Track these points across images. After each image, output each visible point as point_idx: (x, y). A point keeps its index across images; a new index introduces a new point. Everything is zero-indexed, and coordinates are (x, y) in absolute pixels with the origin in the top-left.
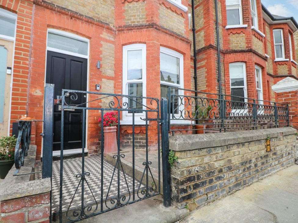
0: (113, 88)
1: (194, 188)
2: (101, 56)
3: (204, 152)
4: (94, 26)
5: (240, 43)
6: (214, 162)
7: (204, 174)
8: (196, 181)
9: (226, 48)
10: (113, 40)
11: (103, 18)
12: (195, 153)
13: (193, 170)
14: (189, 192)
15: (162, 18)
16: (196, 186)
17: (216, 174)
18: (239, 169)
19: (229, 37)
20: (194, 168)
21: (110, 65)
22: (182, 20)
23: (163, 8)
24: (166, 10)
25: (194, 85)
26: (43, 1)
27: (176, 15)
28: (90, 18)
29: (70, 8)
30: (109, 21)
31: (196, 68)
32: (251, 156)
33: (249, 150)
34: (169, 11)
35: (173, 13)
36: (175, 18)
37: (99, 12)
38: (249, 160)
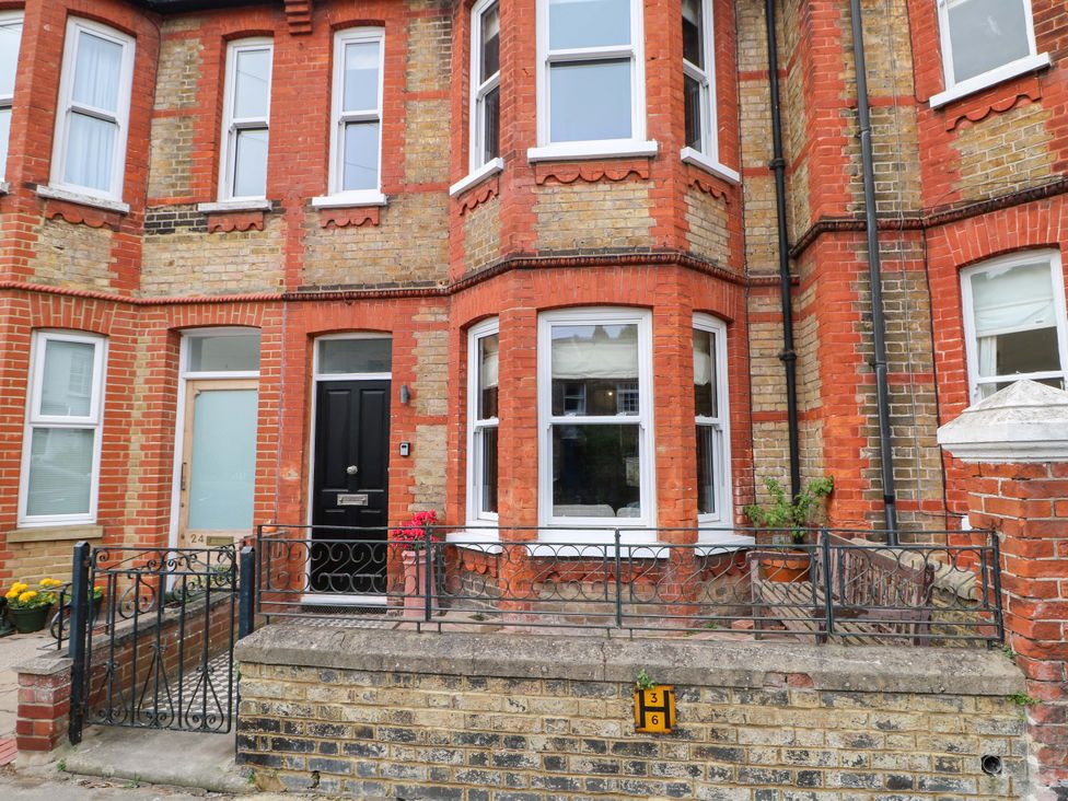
0: (445, 446)
1: (274, 747)
2: (415, 369)
3: (312, 674)
4: (397, 301)
5: (1016, 157)
6: (344, 707)
7: (308, 726)
8: (282, 732)
9: (935, 201)
10: (444, 318)
11: (419, 273)
12: (282, 672)
13: (275, 707)
14: (262, 750)
15: (546, 224)
16: (280, 745)
17: (346, 737)
18: (451, 750)
19: (951, 145)
20: (277, 703)
21: (436, 386)
22: (638, 194)
23: (550, 191)
24: (565, 193)
25: (785, 388)
26: (299, 289)
27: (607, 187)
28: (388, 285)
29: (347, 281)
30: (436, 273)
31: (789, 318)
32: (520, 724)
33: (512, 704)
34: (577, 188)
35: (593, 188)
36: (604, 200)
37: (409, 261)
38: (510, 735)
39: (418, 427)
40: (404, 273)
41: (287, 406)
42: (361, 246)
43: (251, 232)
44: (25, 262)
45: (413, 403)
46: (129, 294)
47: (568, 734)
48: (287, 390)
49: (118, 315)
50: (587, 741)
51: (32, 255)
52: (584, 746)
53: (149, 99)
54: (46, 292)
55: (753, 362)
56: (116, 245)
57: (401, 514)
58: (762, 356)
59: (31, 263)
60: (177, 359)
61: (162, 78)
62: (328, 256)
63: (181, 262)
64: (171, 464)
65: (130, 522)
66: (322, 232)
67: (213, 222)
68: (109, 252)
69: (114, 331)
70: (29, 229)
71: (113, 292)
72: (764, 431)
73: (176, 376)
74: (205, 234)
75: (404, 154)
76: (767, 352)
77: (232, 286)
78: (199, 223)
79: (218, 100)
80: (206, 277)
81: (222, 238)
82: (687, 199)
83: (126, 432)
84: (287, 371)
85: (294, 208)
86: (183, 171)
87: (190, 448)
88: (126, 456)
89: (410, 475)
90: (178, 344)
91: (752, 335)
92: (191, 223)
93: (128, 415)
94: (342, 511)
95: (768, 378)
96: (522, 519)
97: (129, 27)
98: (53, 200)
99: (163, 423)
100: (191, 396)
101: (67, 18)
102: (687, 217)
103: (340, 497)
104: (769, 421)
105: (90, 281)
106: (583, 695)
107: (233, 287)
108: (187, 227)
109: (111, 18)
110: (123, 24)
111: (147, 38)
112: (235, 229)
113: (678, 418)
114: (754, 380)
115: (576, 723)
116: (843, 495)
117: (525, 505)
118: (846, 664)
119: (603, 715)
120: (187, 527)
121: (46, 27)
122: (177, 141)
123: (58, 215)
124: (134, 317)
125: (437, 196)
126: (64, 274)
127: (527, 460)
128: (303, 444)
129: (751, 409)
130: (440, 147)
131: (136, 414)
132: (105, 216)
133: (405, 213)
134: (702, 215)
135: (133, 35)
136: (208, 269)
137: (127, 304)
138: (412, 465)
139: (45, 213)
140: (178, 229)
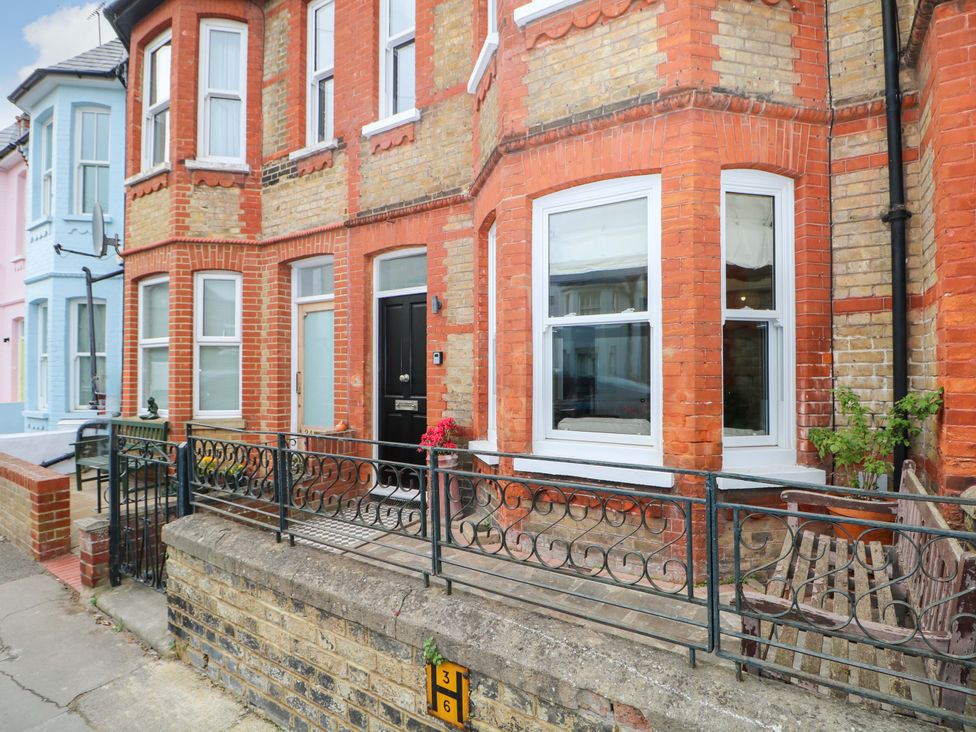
1: (184, 624)
2: (446, 279)
3: (200, 566)
4: (430, 213)
6: (218, 601)
7: (200, 612)
8: (188, 612)
10: (469, 224)
11: (447, 182)
13: (183, 589)
14: (178, 624)
15: (537, 95)
16: (187, 623)
17: (220, 630)
18: (282, 670)
20: (184, 585)
21: (463, 293)
22: (643, 26)
23: (541, 54)
24: (556, 51)
25: (889, 262)
26: (358, 215)
27: (606, 28)
28: (423, 199)
29: (392, 201)
30: (462, 178)
31: (898, 158)
32: (330, 663)
33: (323, 638)
34: (571, 41)
35: (589, 35)
36: (602, 46)
37: (439, 171)
38: (323, 672)
39: (449, 336)
40: (435, 184)
41: (353, 323)
42: (402, 165)
43: (324, 171)
44: (183, 222)
45: (444, 312)
46: (254, 238)
47: (367, 690)
48: (352, 308)
49: (248, 256)
50: (386, 707)
51: (188, 215)
52: (382, 710)
53: (260, 73)
54: (197, 242)
55: (837, 230)
56: (243, 200)
57: (438, 420)
58: (852, 219)
59: (187, 220)
60: (290, 288)
61: (267, 53)
62: (377, 180)
63: (284, 206)
64: (289, 373)
65: (265, 418)
66: (373, 158)
67: (301, 166)
68: (239, 206)
69: (245, 268)
70: (184, 195)
71: (243, 238)
72: (851, 326)
73: (289, 301)
74: (297, 179)
75: (433, 63)
76: (860, 213)
77: (315, 220)
78: (294, 170)
79: (301, 58)
80: (298, 216)
81: (307, 179)
82: (717, 15)
83: (258, 348)
84: (351, 290)
85: (352, 142)
86: (282, 128)
87: (303, 362)
88: (259, 366)
89: (443, 383)
90: (289, 275)
91: (837, 192)
92: (287, 172)
93: (258, 334)
94: (400, 415)
95: (862, 250)
96: (513, 430)
97: (242, 16)
98: (198, 170)
99: (279, 340)
100: (301, 317)
101: (199, 22)
102: (716, 40)
103: (398, 402)
104: (860, 311)
105: (227, 230)
106: (380, 650)
107: (316, 222)
108: (286, 176)
109: (227, 12)
110: (237, 14)
111: (256, 21)
112: (314, 170)
113: (692, 311)
114: (837, 256)
115: (375, 679)
116: (956, 418)
117: (515, 416)
118: (715, 715)
119: (399, 681)
120: (303, 423)
121: (184, 33)
122: (277, 104)
123: (202, 182)
124: (258, 256)
125: (461, 98)
126: (210, 227)
127: (517, 366)
128: (365, 354)
129: (832, 296)
130: (463, 45)
131: (264, 333)
132: (233, 177)
133: (434, 124)
134: (744, 33)
135: (245, 21)
136: (300, 208)
137: (252, 246)
138: (444, 373)
139: (194, 181)
140: (281, 178)
